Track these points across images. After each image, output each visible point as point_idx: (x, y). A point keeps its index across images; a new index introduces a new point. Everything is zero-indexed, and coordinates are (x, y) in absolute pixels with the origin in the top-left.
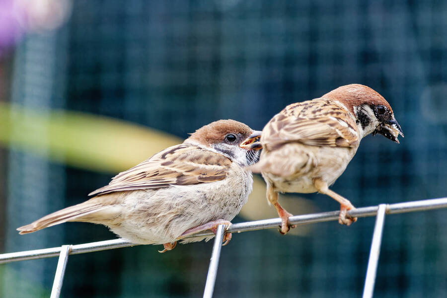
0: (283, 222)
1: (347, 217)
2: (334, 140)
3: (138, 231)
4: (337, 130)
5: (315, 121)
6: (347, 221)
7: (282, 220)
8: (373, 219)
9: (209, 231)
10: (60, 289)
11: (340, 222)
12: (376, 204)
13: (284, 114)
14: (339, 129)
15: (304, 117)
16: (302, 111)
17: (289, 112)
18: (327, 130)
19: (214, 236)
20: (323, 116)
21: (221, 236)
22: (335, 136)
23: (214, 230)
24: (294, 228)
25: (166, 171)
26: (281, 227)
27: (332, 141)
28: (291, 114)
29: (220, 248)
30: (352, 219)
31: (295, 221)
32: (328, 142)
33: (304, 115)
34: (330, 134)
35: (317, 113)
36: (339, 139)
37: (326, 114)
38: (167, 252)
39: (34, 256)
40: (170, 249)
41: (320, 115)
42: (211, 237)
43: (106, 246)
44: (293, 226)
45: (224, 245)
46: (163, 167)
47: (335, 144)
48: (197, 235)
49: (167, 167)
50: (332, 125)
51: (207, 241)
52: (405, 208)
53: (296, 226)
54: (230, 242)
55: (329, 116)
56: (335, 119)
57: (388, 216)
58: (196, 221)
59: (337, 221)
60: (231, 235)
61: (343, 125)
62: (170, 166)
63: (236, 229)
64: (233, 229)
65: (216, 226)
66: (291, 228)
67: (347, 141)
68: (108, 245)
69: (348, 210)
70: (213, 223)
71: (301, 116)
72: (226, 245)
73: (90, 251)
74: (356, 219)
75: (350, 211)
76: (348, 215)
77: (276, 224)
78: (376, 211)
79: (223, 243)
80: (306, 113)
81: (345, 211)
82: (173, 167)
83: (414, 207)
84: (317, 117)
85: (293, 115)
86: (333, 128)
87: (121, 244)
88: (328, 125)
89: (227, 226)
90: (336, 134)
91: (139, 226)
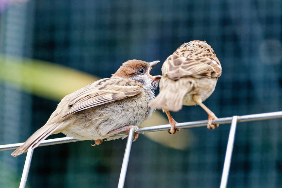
0: (172, 126)
1: (212, 124)
2: (210, 74)
3: (79, 132)
4: (212, 67)
5: (199, 61)
6: (213, 126)
7: (171, 126)
8: (229, 125)
9: (124, 132)
10: (28, 169)
11: (208, 127)
12: (231, 116)
13: (176, 55)
14: (213, 66)
15: (191, 58)
16: (190, 54)
17: (181, 54)
18: (207, 67)
19: (127, 136)
20: (203, 57)
21: (132, 135)
22: (211, 71)
23: (127, 132)
24: (179, 131)
25: (103, 93)
26: (170, 130)
27: (209, 75)
28: (182, 55)
29: (131, 143)
30: (215, 125)
31: (179, 126)
32: (207, 75)
33: (191, 57)
34: (208, 70)
35: (199, 55)
36: (213, 73)
37: (204, 56)
38: (97, 145)
39: (12, 147)
40: (98, 144)
41: (201, 56)
42: (126, 137)
43: (58, 142)
44: (178, 130)
45: (133, 141)
46: (100, 90)
47: (211, 76)
48: (116, 135)
49: (102, 90)
50: (209, 64)
51: (123, 139)
52: (249, 119)
53: (180, 130)
54: (137, 139)
55: (206, 58)
56: (210, 59)
57: (239, 123)
58: (117, 125)
59: (206, 127)
60: (138, 135)
61: (214, 63)
62: (104, 89)
63: (141, 131)
64: (139, 131)
65: (128, 129)
66: (176, 131)
67: (217, 74)
68: (60, 141)
69: (213, 119)
70: (127, 127)
71: (189, 57)
72: (134, 142)
73: (48, 144)
74: (218, 125)
75: (214, 120)
76: (213, 123)
77: (167, 128)
78: (231, 120)
79: (133, 140)
80: (192, 55)
81: (212, 120)
82: (107, 89)
83: (255, 118)
84: (199, 58)
85: (183, 56)
86: (210, 66)
87: (68, 140)
88: (207, 64)
89: (135, 129)
90: (212, 70)
91: (80, 129)
